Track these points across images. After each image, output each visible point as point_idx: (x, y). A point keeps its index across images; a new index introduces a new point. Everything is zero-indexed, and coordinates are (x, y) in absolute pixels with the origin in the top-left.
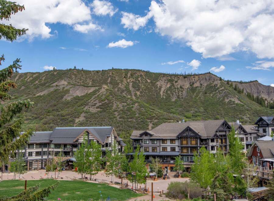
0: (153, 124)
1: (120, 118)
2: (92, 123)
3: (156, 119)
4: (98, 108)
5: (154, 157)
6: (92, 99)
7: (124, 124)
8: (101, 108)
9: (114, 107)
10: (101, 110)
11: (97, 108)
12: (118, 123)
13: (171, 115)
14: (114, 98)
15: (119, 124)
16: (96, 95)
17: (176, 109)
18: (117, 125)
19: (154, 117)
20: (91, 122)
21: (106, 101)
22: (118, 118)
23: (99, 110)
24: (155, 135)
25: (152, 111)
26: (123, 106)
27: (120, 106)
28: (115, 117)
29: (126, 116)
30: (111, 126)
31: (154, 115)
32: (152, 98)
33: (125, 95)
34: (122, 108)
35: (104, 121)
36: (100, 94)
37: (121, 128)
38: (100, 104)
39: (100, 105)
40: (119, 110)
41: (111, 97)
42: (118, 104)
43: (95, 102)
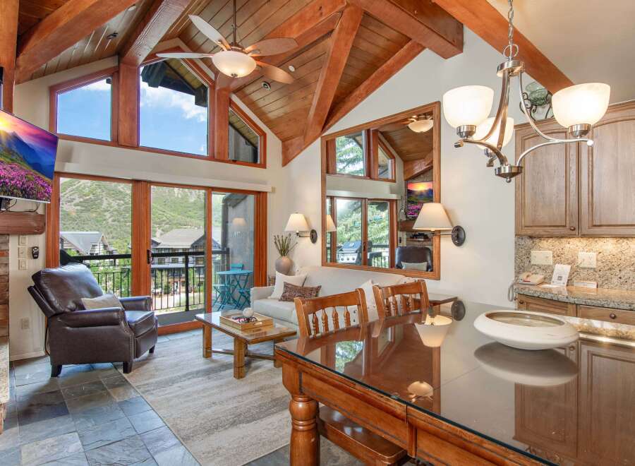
0: (163, 230)
1: (114, 221)
2: (67, 227)
3: (167, 224)
4: (78, 205)
5: (161, 270)
6: (67, 191)
7: (119, 229)
8: (82, 206)
9: (105, 205)
10: (83, 208)
11: (75, 205)
12: (110, 228)
13: (188, 220)
14: (103, 193)
15: (112, 229)
16: (74, 187)
17: (195, 211)
18: (109, 230)
19: (164, 221)
20: (64, 224)
21: (91, 196)
22: (110, 220)
23: (79, 208)
24: (163, 243)
25: (161, 213)
26: (118, 205)
27: (114, 205)
28: (105, 220)
29: (124, 218)
30: (98, 231)
31: (164, 218)
32: (163, 196)
33: (122, 190)
34: (116, 207)
35: (87, 224)
36: (81, 185)
37: (114, 234)
38: (82, 200)
39: (81, 202)
40: (112, 209)
41: (99, 190)
42: (111, 201)
43: (72, 197)
